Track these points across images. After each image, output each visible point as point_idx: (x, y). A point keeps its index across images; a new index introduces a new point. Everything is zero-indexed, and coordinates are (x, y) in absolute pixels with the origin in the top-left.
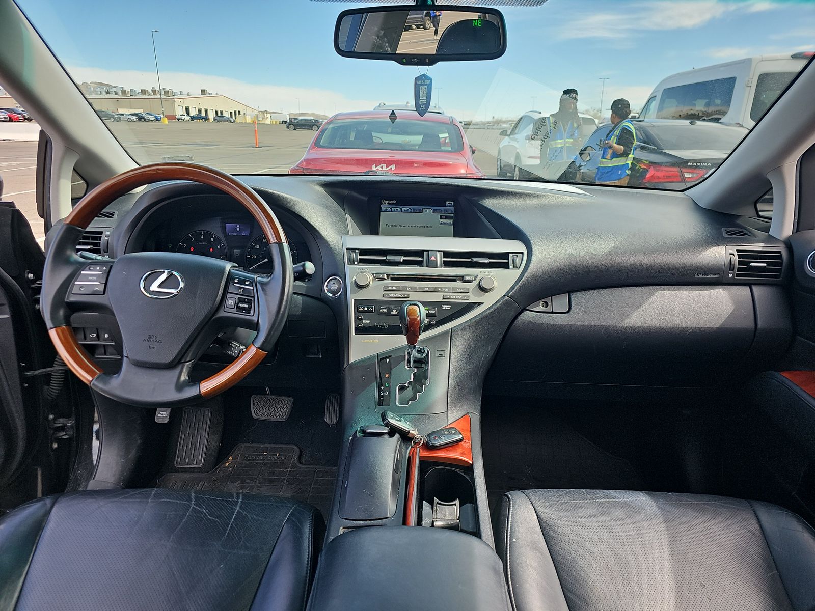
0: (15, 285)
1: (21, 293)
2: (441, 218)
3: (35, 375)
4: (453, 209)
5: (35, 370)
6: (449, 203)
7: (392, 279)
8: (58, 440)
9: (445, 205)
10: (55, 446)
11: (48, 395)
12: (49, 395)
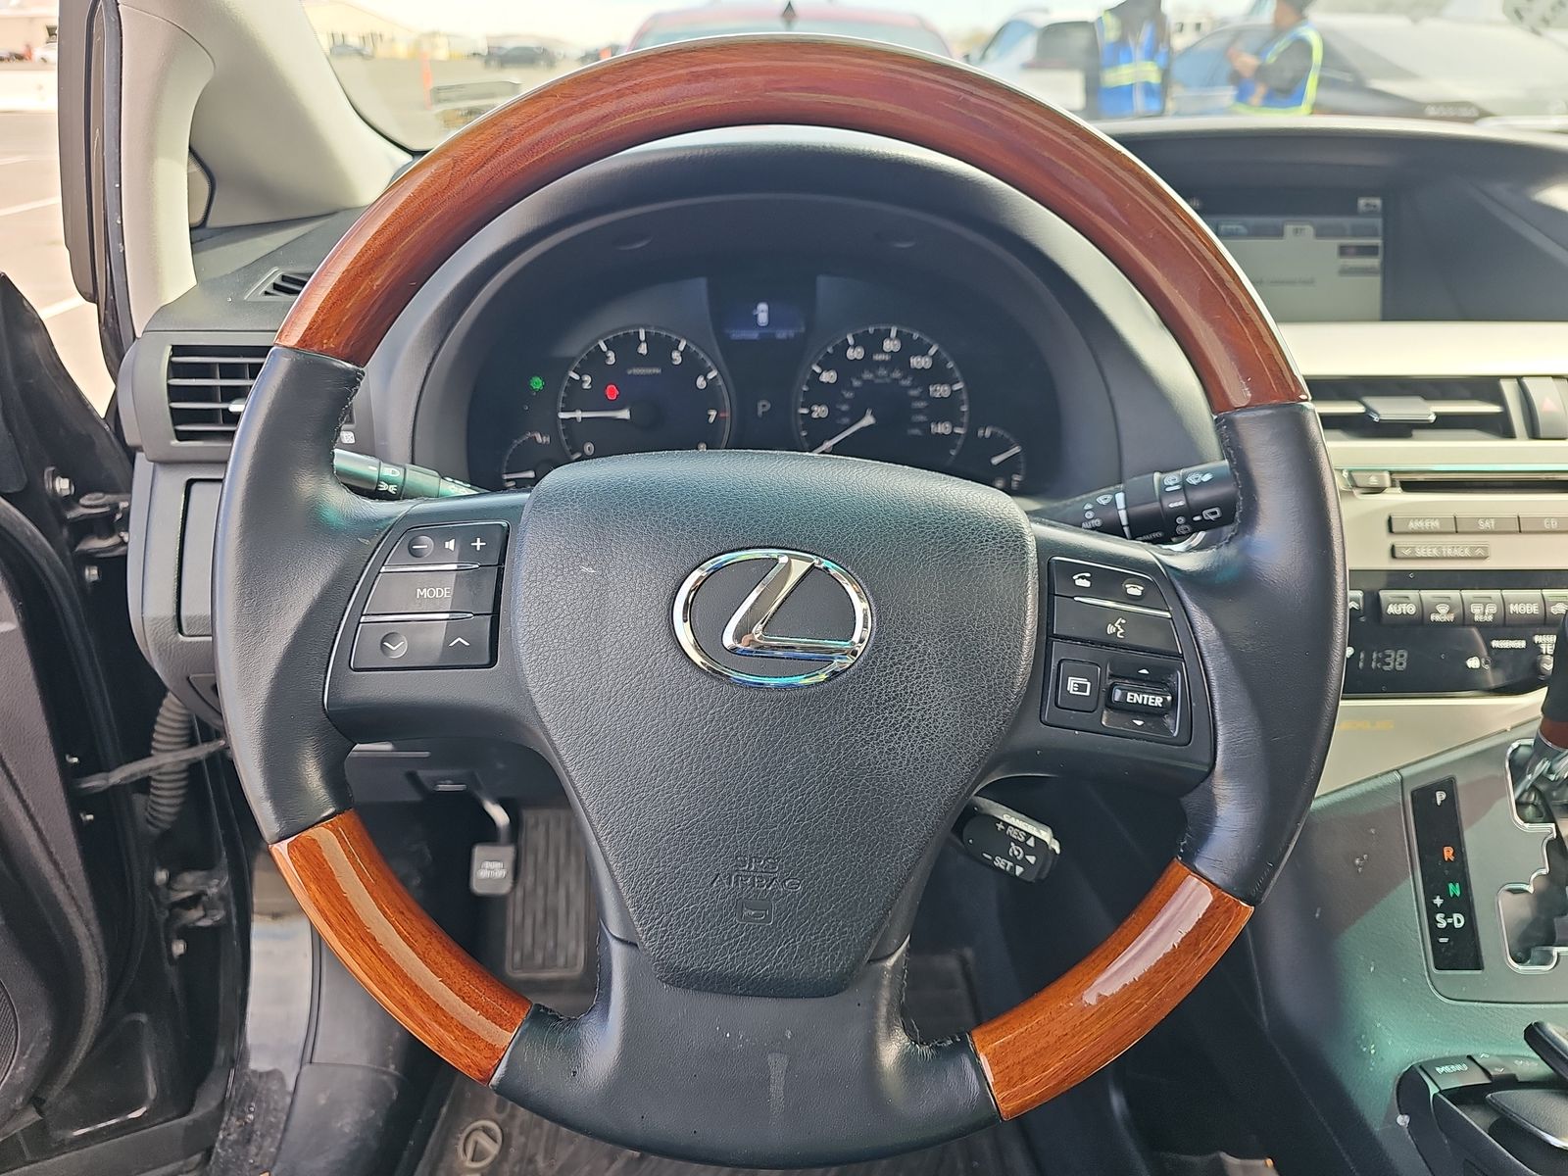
0: (22, 524)
1: (42, 544)
2: (1343, 251)
3: (114, 787)
4: (1378, 222)
5: (109, 770)
6: (1367, 205)
7: (1409, 486)
8: (189, 934)
9: (1352, 210)
10: (179, 948)
11: (147, 820)
12: (151, 824)
